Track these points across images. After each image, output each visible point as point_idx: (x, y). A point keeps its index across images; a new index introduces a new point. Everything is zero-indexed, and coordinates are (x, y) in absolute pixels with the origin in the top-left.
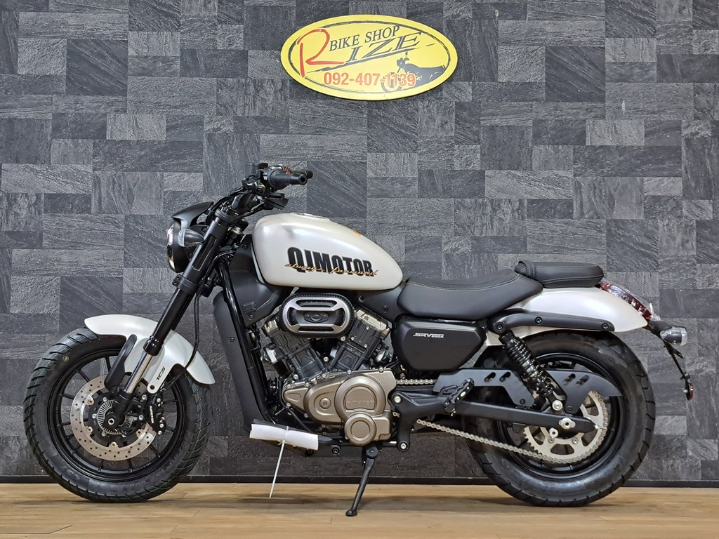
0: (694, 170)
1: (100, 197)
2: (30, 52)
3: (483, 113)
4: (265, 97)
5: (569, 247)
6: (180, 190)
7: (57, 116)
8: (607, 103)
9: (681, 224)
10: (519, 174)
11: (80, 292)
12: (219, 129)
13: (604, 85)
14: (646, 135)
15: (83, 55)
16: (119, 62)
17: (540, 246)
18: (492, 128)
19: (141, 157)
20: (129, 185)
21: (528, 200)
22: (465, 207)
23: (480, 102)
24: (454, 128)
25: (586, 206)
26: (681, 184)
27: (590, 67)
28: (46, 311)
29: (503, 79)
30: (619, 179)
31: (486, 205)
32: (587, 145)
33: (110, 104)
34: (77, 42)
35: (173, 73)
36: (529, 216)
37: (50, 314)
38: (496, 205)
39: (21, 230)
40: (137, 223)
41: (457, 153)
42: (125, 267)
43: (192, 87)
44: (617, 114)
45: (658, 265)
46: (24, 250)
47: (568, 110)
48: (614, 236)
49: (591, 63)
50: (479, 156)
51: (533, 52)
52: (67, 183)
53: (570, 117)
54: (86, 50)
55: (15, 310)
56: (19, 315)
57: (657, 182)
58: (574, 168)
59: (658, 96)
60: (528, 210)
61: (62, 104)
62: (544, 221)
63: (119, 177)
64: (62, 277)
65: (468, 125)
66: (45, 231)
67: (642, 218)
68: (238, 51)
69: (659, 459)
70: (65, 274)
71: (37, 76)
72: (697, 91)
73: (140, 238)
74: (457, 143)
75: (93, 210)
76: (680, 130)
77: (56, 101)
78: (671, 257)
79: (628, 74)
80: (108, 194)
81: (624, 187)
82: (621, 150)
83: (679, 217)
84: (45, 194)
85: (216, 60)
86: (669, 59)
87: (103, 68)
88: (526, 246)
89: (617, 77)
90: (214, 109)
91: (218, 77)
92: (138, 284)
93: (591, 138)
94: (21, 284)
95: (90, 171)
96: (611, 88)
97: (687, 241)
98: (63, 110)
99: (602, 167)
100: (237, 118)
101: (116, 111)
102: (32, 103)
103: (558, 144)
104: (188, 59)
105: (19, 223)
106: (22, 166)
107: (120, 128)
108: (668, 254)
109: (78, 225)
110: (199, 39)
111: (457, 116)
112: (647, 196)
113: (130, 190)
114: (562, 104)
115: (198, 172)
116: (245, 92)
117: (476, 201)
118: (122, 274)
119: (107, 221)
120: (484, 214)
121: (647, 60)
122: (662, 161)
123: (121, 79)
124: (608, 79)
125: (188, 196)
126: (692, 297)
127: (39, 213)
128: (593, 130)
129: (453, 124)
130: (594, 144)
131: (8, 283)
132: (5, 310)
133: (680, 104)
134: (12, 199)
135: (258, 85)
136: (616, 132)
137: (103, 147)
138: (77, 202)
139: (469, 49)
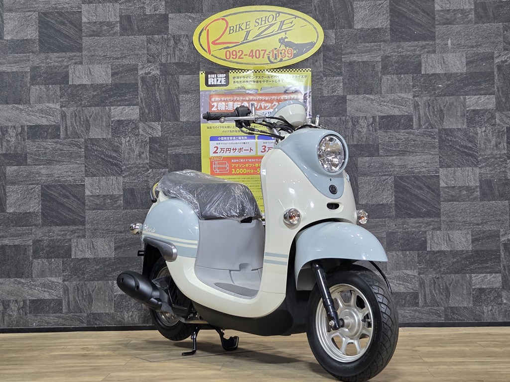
0: (504, 89)
1: (66, 127)
2: (12, 23)
3: (344, 52)
4: (182, 48)
5: (411, 150)
6: (123, 119)
7: (34, 69)
8: (437, 41)
9: (495, 130)
10: (372, 97)
11: (55, 196)
12: (150, 73)
13: (435, 28)
14: (467, 64)
15: (50, 24)
16: (76, 27)
17: (389, 151)
18: (351, 64)
19: (94, 96)
20: (86, 117)
21: (379, 116)
22: (332, 123)
23: (341, 44)
24: (322, 65)
25: (423, 119)
26: (494, 99)
27: (423, 14)
28: (32, 210)
29: (358, 26)
30: (447, 98)
31: (348, 122)
32: (422, 73)
33: (70, 58)
34: (45, 14)
35: (116, 33)
36: (380, 129)
37: (34, 212)
38: (355, 121)
39: (12, 153)
40: (93, 144)
41: (325, 83)
42: (86, 176)
43: (129, 43)
44: (445, 49)
45: (478, 162)
46: (13, 167)
47: (408, 48)
48: (445, 141)
49: (424, 11)
50: (341, 84)
51: (380, 5)
52: (43, 117)
53: (409, 53)
54: (52, 19)
55: (10, 210)
56: (14, 214)
57: (476, 100)
58: (413, 91)
59: (475, 34)
60: (379, 124)
61: (37, 60)
62: (392, 132)
63: (79, 111)
64: (42, 185)
65: (333, 62)
66: (28, 153)
67: (465, 126)
68: (160, 15)
69: (481, 305)
70: (44, 183)
71: (18, 40)
72: (505, 29)
73: (96, 155)
74: (325, 76)
75: (62, 137)
76: (493, 59)
77: (32, 58)
78: (488, 155)
79: (453, 18)
80: (72, 124)
81: (451, 104)
82: (448, 76)
83: (492, 125)
84: (27, 126)
85: (145, 23)
86: (484, 6)
87: (64, 32)
88: (379, 151)
89: (444, 21)
90: (145, 59)
91: (147, 35)
92: (95, 189)
93: (425, 68)
94: (13, 191)
95: (58, 107)
96: (440, 29)
97: (500, 143)
98: (37, 64)
99: (434, 90)
100: (161, 64)
101: (75, 63)
102: (16, 60)
103: (401, 74)
104: (125, 23)
105: (10, 147)
106: (10, 106)
107: (79, 76)
108: (486, 153)
109: (52, 148)
110: (132, 8)
111: (324, 55)
112: (469, 110)
113: (87, 121)
114: (402, 44)
115: (135, 105)
116: (167, 45)
117: (340, 118)
118: (84, 182)
119: (72, 143)
120: (346, 128)
121: (467, 7)
122: (480, 84)
123: (77, 40)
124: (437, 23)
125: (128, 123)
126: (504, 184)
127: (24, 141)
128: (427, 62)
129: (322, 62)
130: (428, 73)
131: (4, 190)
132: (4, 210)
133: (492, 40)
134: (4, 130)
135: (177, 40)
136: (444, 62)
137: (67, 90)
138: (50, 131)
139: (332, 5)
